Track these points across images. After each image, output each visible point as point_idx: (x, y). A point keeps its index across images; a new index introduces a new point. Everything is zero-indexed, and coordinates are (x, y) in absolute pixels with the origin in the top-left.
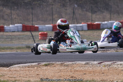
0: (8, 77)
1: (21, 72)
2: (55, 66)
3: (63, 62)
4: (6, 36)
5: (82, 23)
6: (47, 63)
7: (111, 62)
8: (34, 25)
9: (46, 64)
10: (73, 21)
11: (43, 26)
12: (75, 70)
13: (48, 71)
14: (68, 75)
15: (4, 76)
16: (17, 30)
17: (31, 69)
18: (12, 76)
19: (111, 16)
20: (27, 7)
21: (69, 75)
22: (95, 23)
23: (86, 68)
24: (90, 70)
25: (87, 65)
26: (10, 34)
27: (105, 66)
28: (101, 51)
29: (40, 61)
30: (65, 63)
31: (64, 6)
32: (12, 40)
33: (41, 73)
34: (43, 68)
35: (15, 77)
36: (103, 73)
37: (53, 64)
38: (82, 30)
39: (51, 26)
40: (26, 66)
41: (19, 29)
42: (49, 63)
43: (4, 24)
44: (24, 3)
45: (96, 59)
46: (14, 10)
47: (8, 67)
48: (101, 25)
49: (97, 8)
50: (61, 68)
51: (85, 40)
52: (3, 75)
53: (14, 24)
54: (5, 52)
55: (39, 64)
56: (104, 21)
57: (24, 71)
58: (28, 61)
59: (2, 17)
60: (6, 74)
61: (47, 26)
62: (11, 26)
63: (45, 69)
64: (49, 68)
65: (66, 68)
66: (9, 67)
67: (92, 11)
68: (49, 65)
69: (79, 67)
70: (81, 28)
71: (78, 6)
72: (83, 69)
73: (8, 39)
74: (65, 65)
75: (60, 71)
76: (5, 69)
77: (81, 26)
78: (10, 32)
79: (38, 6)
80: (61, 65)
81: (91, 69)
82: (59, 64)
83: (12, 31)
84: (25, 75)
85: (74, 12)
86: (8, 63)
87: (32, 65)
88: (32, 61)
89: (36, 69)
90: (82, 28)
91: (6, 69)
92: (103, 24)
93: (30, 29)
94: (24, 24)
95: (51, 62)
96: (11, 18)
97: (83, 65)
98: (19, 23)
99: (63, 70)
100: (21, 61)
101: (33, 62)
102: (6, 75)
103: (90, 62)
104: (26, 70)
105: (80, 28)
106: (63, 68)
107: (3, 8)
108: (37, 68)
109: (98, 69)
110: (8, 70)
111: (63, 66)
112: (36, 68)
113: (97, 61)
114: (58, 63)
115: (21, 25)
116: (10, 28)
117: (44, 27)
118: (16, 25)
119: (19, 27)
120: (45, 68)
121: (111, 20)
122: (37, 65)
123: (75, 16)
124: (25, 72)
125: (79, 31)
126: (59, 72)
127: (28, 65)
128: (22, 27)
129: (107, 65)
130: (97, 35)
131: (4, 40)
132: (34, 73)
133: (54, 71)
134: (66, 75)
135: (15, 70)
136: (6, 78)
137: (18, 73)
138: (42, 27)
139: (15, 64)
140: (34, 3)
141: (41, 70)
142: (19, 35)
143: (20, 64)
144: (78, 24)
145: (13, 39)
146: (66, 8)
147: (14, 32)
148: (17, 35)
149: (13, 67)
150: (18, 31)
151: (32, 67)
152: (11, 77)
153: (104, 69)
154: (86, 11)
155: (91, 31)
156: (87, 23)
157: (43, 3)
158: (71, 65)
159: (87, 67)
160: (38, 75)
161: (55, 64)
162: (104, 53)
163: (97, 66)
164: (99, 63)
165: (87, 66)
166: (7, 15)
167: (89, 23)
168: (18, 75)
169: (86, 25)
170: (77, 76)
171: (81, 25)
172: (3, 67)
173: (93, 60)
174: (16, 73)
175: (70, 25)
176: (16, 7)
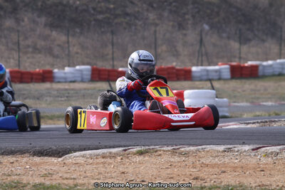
0: (61, 177)
1: (89, 166)
2: (160, 155)
3: (178, 147)
4: (58, 90)
5: (220, 63)
6: (143, 148)
7: (279, 147)
8: (116, 68)
9: (141, 151)
10: (200, 59)
12: (203, 163)
13: (145, 166)
14: (188, 173)
15: (52, 175)
16: (79, 79)
17: (109, 160)
18: (68, 176)
19: (281, 50)
20: (103, 30)
21: (191, 175)
22: (246, 65)
23: (227, 160)
24: (234, 163)
25: (229, 154)
26: (66, 86)
27: (267, 155)
28: (258, 122)
29: (128, 144)
30: (182, 149)
31: (181, 26)
32: (68, 100)
33: (130, 169)
34: (134, 160)
35: (74, 179)
36: (263, 171)
37: (156, 151)
38: (220, 79)
40: (99, 155)
41: (85, 77)
42: (147, 148)
43: (53, 65)
44: (95, 20)
45: (248, 139)
46: (73, 36)
47: (60, 157)
48: (260, 68)
49: (252, 31)
50: (172, 160)
51: (225, 99)
52: (49, 174)
53: (74, 66)
54: (54, 124)
55: (125, 150)
56: (267, 60)
57: (95, 166)
58: (103, 144)
59: (49, 51)
60: (55, 171)
62: (67, 69)
63: (138, 160)
64: (147, 158)
65: (184, 158)
66: (63, 157)
67: (240, 38)
68: (147, 152)
69: (212, 157)
70: (218, 73)
71: (212, 27)
72: (219, 162)
73: (61, 97)
74: (181, 153)
75: (171, 165)
76: (54, 160)
77: (216, 71)
78: (66, 82)
79: (125, 29)
80: (174, 152)
81: (236, 161)
82: (169, 151)
83: (69, 80)
84: (97, 174)
85: (201, 40)
86: (61, 149)
87: (110, 153)
88: (112, 143)
89: (119, 161)
90: (220, 75)
91: (56, 161)
92: (264, 66)
93: (109, 76)
94: (95, 66)
95: (151, 147)
96: (67, 52)
97: (219, 154)
98: (83, 64)
99: (176, 164)
100: (88, 144)
101: (114, 147)
102: (55, 173)
103: (235, 146)
104: (97, 163)
105: (214, 74)
106: (177, 159)
107: (52, 31)
108: (122, 159)
109: (253, 161)
110: (60, 164)
111: (177, 154)
112: (119, 158)
113: (249, 144)
114: (165, 148)
115: (89, 67)
116: (65, 73)
118: (78, 67)
119: (85, 73)
120: (138, 158)
121: (280, 58)
122: (121, 153)
123: (203, 49)
124: (96, 168)
125: (213, 80)
126: (168, 168)
127: (103, 153)
128: (90, 73)
129: (272, 153)
130: (252, 90)
131: (52, 99)
132: (114, 170)
133: (158, 166)
134: (184, 173)
135: (74, 162)
136: (55, 179)
137: (82, 169)
139: (75, 151)
140: (116, 21)
141: (130, 163)
142: (85, 89)
143: (85, 150)
144: (209, 65)
145: (72, 97)
146: (184, 32)
147: (74, 82)
148: (80, 90)
149: (70, 157)
150: (82, 81)
151: (110, 157)
152: (67, 179)
153: (264, 160)
154: (229, 38)
155: (238, 81)
156: (230, 63)
157: (137, 21)
158: (193, 152)
159: (229, 158)
160: (123, 173)
161: (160, 151)
162: (264, 127)
163: (250, 155)
164: (253, 150)
165: (229, 156)
166: (59, 45)
167: (234, 64)
168: (81, 173)
169: (227, 68)
170: (206, 177)
171: (217, 67)
172: (50, 156)
173: (242, 142)
174: (77, 169)
175: (194, 69)
176: (78, 30)
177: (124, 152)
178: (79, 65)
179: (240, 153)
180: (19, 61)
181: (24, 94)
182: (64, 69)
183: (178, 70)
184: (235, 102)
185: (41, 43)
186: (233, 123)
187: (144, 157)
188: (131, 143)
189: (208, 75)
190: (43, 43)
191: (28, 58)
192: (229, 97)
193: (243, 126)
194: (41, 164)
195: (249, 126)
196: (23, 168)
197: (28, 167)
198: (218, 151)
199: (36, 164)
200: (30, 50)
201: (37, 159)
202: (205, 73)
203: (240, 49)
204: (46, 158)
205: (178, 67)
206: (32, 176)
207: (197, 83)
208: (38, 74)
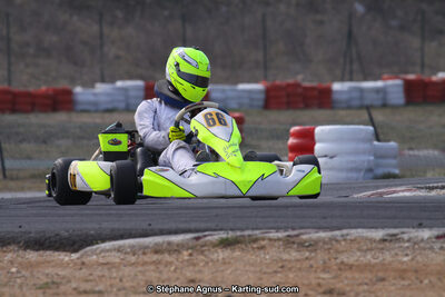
0: (75, 289)
1: (127, 270)
2: (263, 248)
3: (295, 232)
4: (81, 126)
5: (385, 76)
6: (231, 234)
9: (227, 239)
10: (348, 68)
11: (227, 87)
12: (342, 263)
13: (233, 268)
14: (314, 282)
15: (57, 285)
16: (122, 105)
17: (167, 257)
18: (87, 286)
21: (319, 285)
22: (434, 78)
23: (388, 257)
24: (403, 263)
25: (392, 245)
26: (97, 119)
29: (203, 225)
30: (304, 237)
31: (312, 8)
33: (207, 275)
34: (215, 256)
35: (100, 292)
37: (256, 240)
38: (385, 106)
39: (259, 87)
40: (147, 247)
41: (132, 102)
42: (239, 233)
43: (74, 81)
45: (429, 218)
46: (111, 24)
47: (76, 251)
50: (285, 256)
51: (392, 144)
52: (53, 283)
53: (113, 80)
55: (197, 238)
57: (140, 268)
58: (157, 226)
59: (68, 53)
60: (64, 278)
61: (242, 87)
62: (101, 88)
63: (220, 258)
64: (237, 253)
65: (307, 254)
66: (81, 252)
68: (239, 242)
69: (359, 250)
70: (381, 95)
71: (369, 9)
72: (374, 261)
75: (282, 267)
76: (65, 257)
77: (378, 91)
78: (96, 111)
80: (289, 242)
81: (405, 259)
82: (279, 239)
83: (103, 107)
84: (142, 283)
85: (350, 35)
86: (78, 236)
87: (169, 243)
88: (173, 226)
89: (186, 258)
90: (384, 99)
91: (67, 259)
94: (151, 82)
95: (247, 233)
97: (374, 245)
98: (131, 77)
99: (294, 264)
100: (128, 226)
101: (176, 233)
102: (64, 281)
103: (405, 230)
104: (145, 263)
105: (374, 96)
106: (294, 255)
107: (71, 16)
108: (191, 255)
110: (75, 264)
111: (295, 246)
112: (185, 253)
113: (431, 227)
114: (274, 235)
115: (140, 83)
116: (95, 95)
117: (230, 94)
118: (119, 84)
119: (132, 93)
120: (221, 254)
122: (191, 244)
123: (354, 51)
124: (143, 273)
125: (373, 107)
126: (276, 272)
127: (156, 244)
128: (142, 95)
131: (70, 142)
132: (176, 275)
133: (258, 269)
134: (306, 282)
135: (101, 261)
136: (65, 294)
137: (115, 275)
138: (223, 91)
139: (103, 241)
141: (207, 263)
143: (122, 237)
144: (365, 79)
146: (319, 17)
147: (112, 111)
149: (93, 253)
150: (127, 109)
151: (170, 252)
152: (85, 292)
154: (402, 28)
155: (419, 109)
156: (403, 76)
158: (325, 243)
159: (393, 252)
160: (193, 281)
161: (263, 239)
164: (438, 237)
165: (393, 249)
167: (411, 77)
168: (113, 281)
169: (397, 86)
170: (348, 289)
171: (379, 84)
172: (57, 249)
174: (106, 273)
175: (337, 86)
176: (119, 14)
177: (195, 242)
178: (122, 78)
179: (415, 242)
180: (9, 71)
181: (17, 134)
182: (93, 87)
183: (306, 89)
184: (411, 149)
185: (51, 39)
186: (403, 188)
187: (233, 250)
188: (209, 225)
189: (361, 98)
190: (55, 39)
191: (27, 66)
192: (402, 139)
193: (422, 193)
194: (38, 264)
195: (433, 193)
196: (5, 271)
197: (14, 270)
198: (372, 241)
199: (30, 266)
200: (31, 51)
201: (32, 256)
202: (356, 95)
203: (422, 49)
204: (48, 253)
205: (307, 84)
206: (21, 286)
207: (342, 113)
208: (44, 96)
